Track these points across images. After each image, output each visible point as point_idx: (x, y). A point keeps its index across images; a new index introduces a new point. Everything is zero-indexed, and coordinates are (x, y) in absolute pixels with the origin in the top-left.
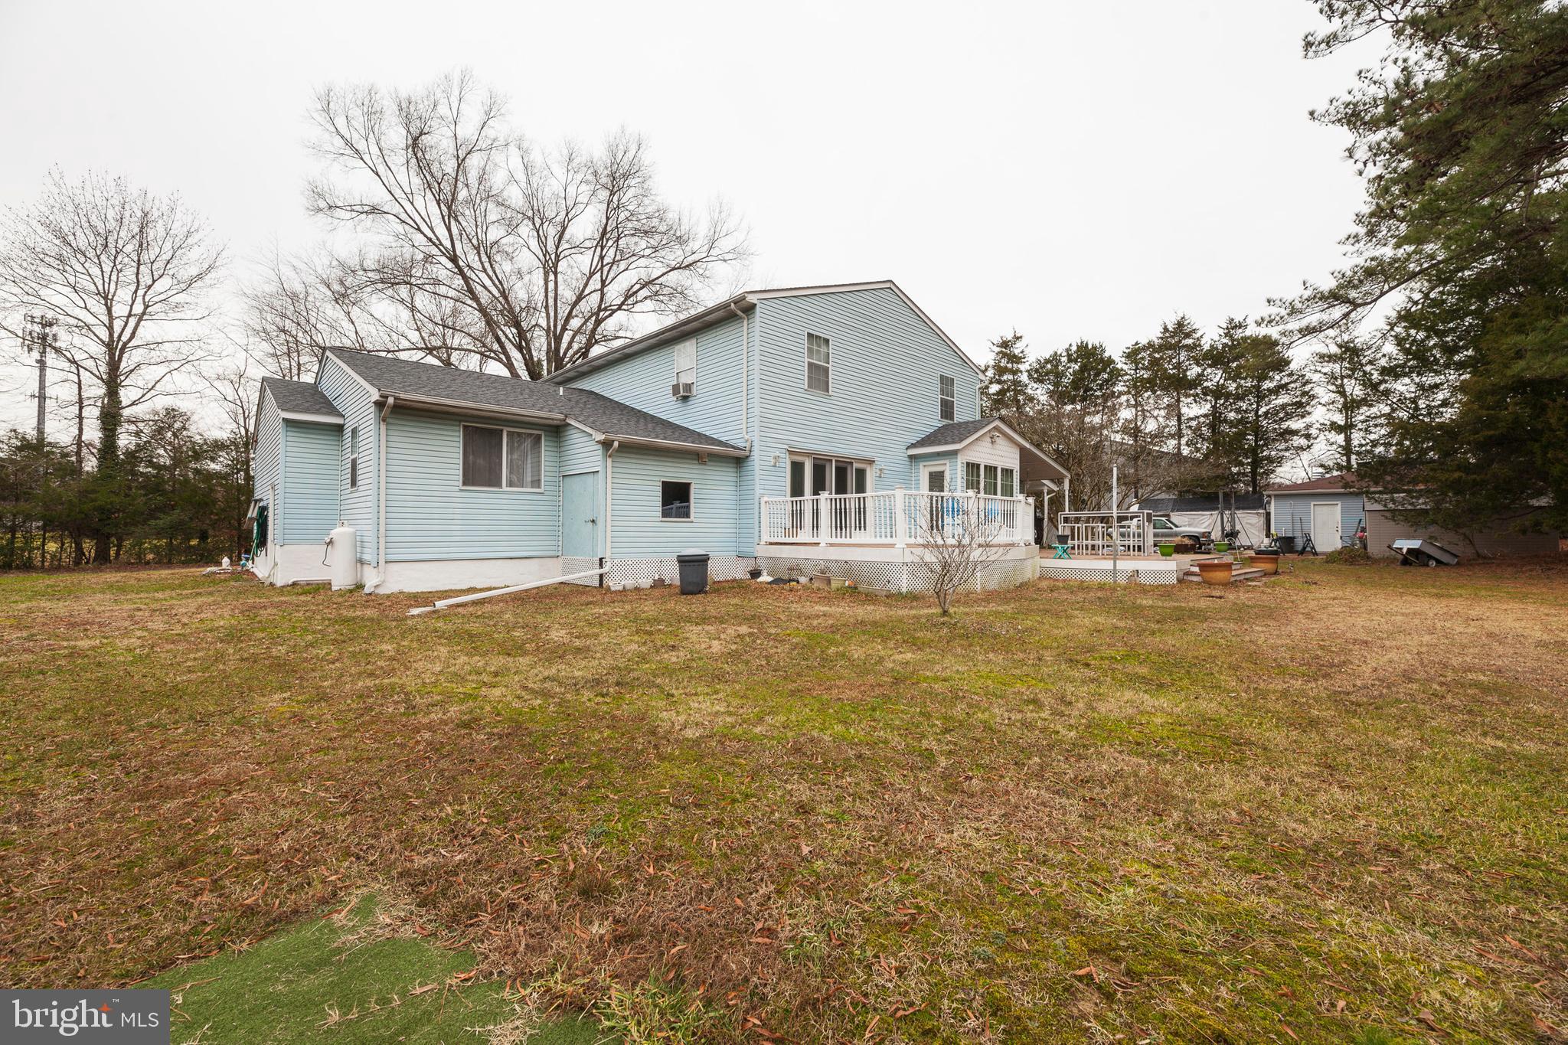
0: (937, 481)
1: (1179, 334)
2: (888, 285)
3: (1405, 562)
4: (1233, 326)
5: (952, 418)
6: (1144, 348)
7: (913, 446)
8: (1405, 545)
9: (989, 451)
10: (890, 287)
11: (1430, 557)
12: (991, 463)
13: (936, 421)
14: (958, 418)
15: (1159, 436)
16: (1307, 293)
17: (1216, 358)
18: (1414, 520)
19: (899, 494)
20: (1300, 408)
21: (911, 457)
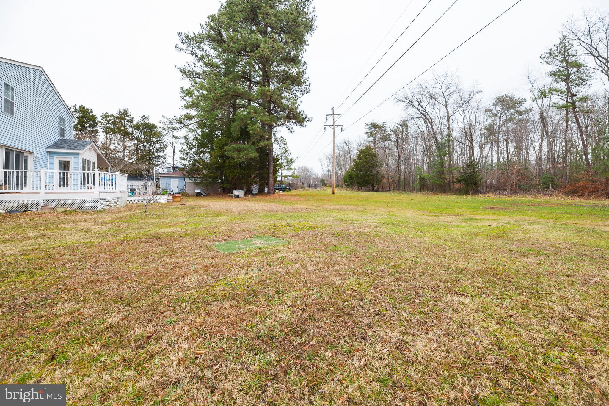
0: (65, 165)
1: (124, 115)
2: (40, 69)
3: (197, 196)
4: (144, 118)
5: (64, 137)
6: (111, 116)
7: (50, 147)
8: (197, 191)
9: (88, 154)
10: (41, 70)
11: (202, 194)
12: (90, 159)
13: (58, 138)
14: (66, 137)
15: (116, 150)
16: (174, 118)
17: (138, 127)
18: (197, 185)
19: (43, 171)
20: (162, 149)
21: (48, 152)
